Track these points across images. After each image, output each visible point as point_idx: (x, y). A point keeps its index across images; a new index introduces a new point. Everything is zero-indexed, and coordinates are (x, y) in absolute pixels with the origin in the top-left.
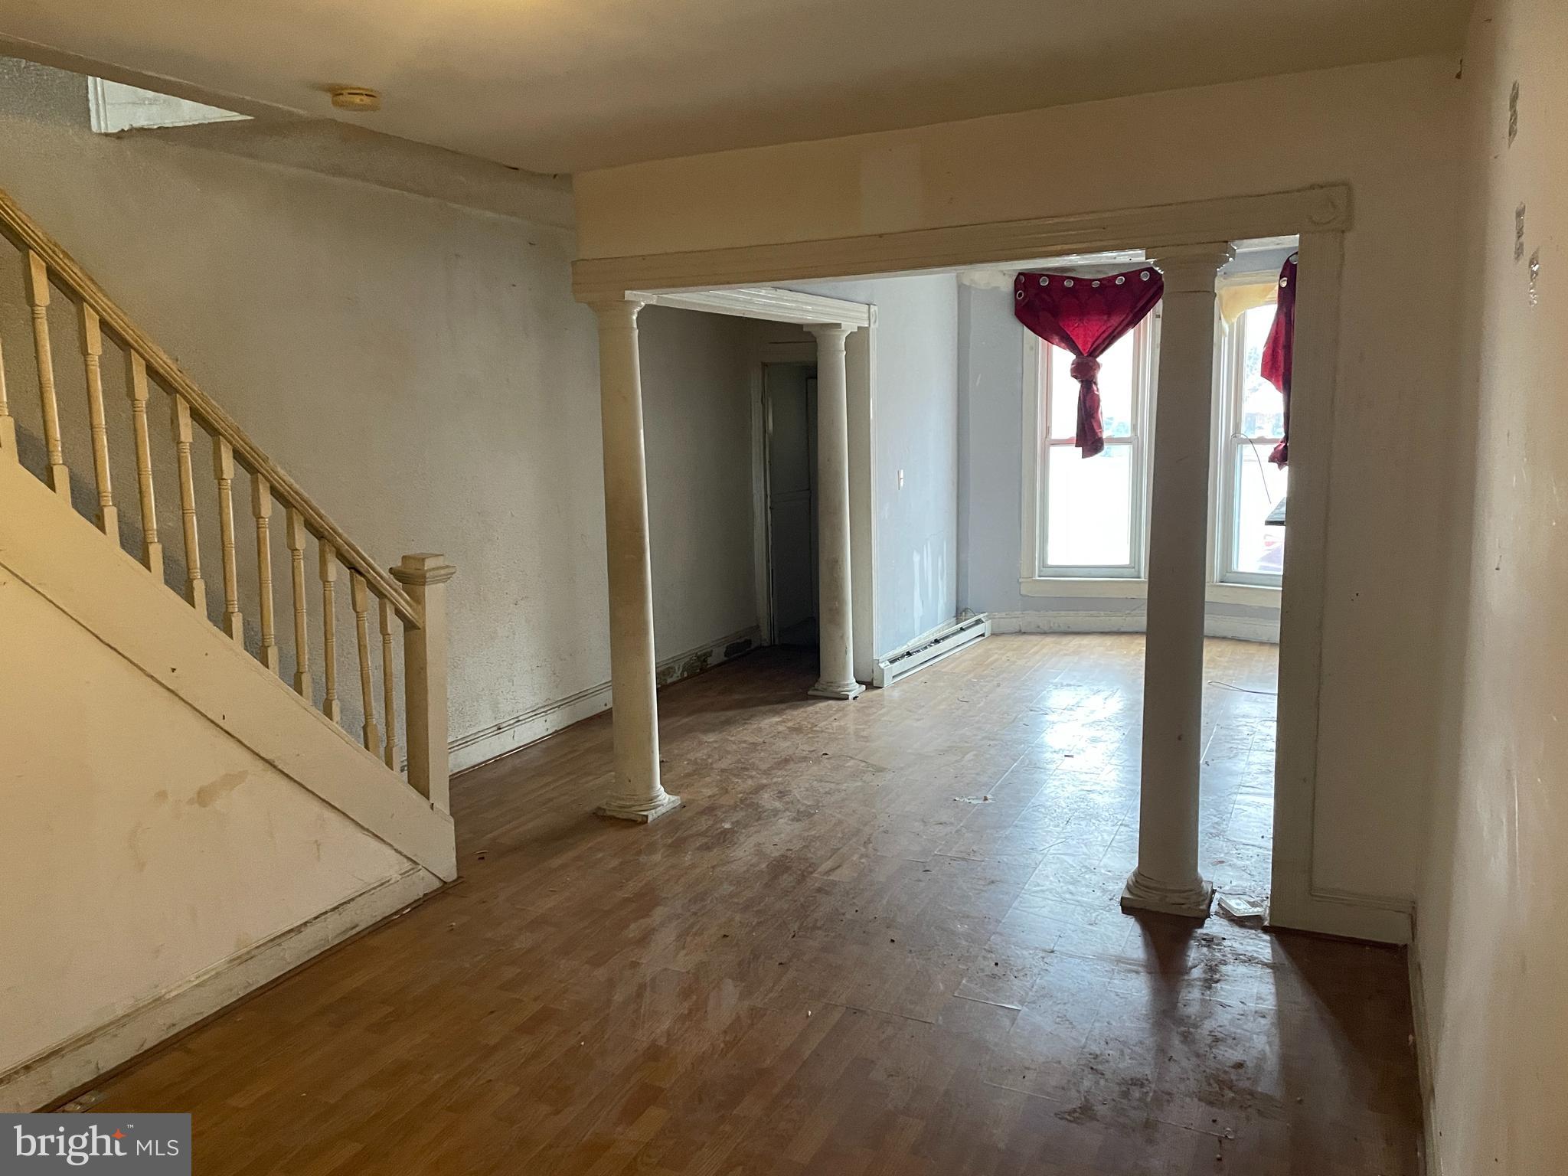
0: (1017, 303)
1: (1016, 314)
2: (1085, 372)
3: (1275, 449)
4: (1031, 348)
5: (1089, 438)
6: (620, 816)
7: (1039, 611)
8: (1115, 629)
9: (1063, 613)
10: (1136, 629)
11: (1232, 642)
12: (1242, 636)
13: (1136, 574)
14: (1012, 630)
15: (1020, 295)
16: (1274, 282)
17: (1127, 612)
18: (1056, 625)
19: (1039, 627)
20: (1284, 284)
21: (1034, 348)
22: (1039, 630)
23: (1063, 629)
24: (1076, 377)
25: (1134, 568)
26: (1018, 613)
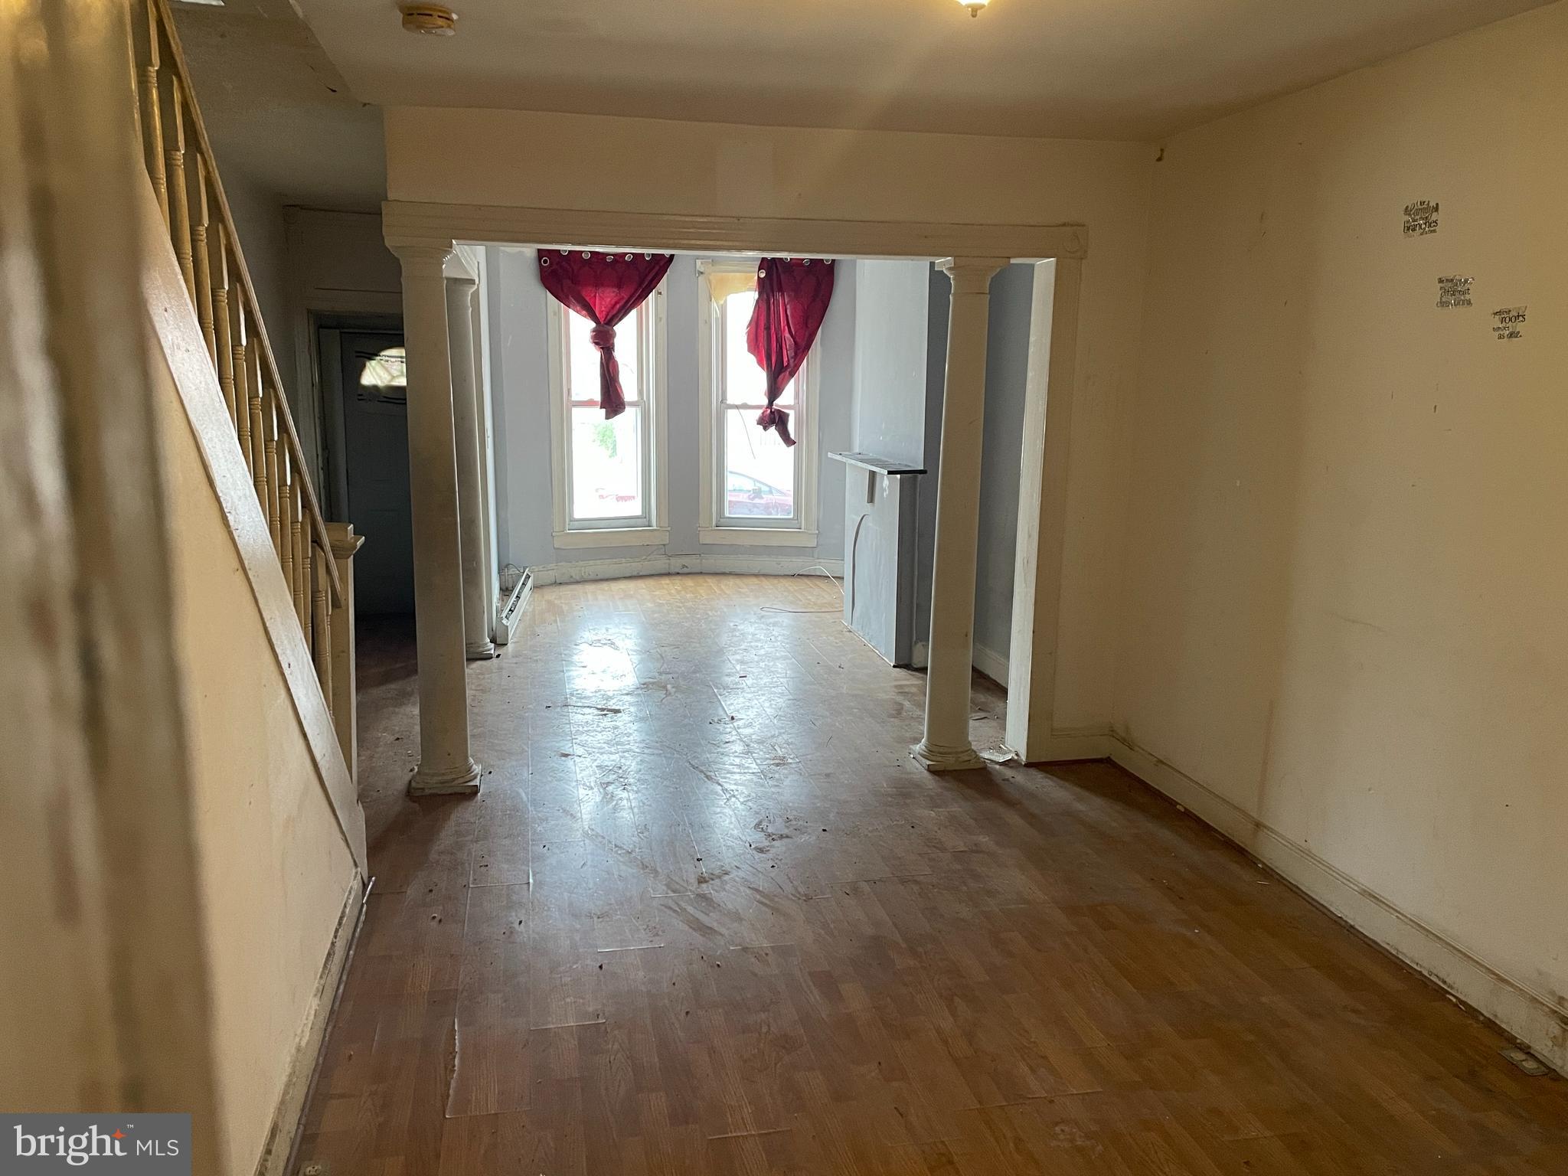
0: (542, 269)
1: (541, 280)
2: (604, 340)
3: (763, 413)
4: (555, 314)
5: (612, 401)
6: (443, 792)
7: (570, 562)
8: (635, 574)
9: (591, 562)
10: (652, 573)
11: (731, 577)
12: (737, 571)
13: (647, 524)
14: (549, 582)
15: (545, 262)
16: (754, 272)
17: (644, 557)
18: (587, 574)
19: (572, 577)
20: (763, 275)
21: (557, 313)
22: (572, 580)
23: (592, 577)
24: (596, 343)
25: (645, 518)
26: (552, 566)
